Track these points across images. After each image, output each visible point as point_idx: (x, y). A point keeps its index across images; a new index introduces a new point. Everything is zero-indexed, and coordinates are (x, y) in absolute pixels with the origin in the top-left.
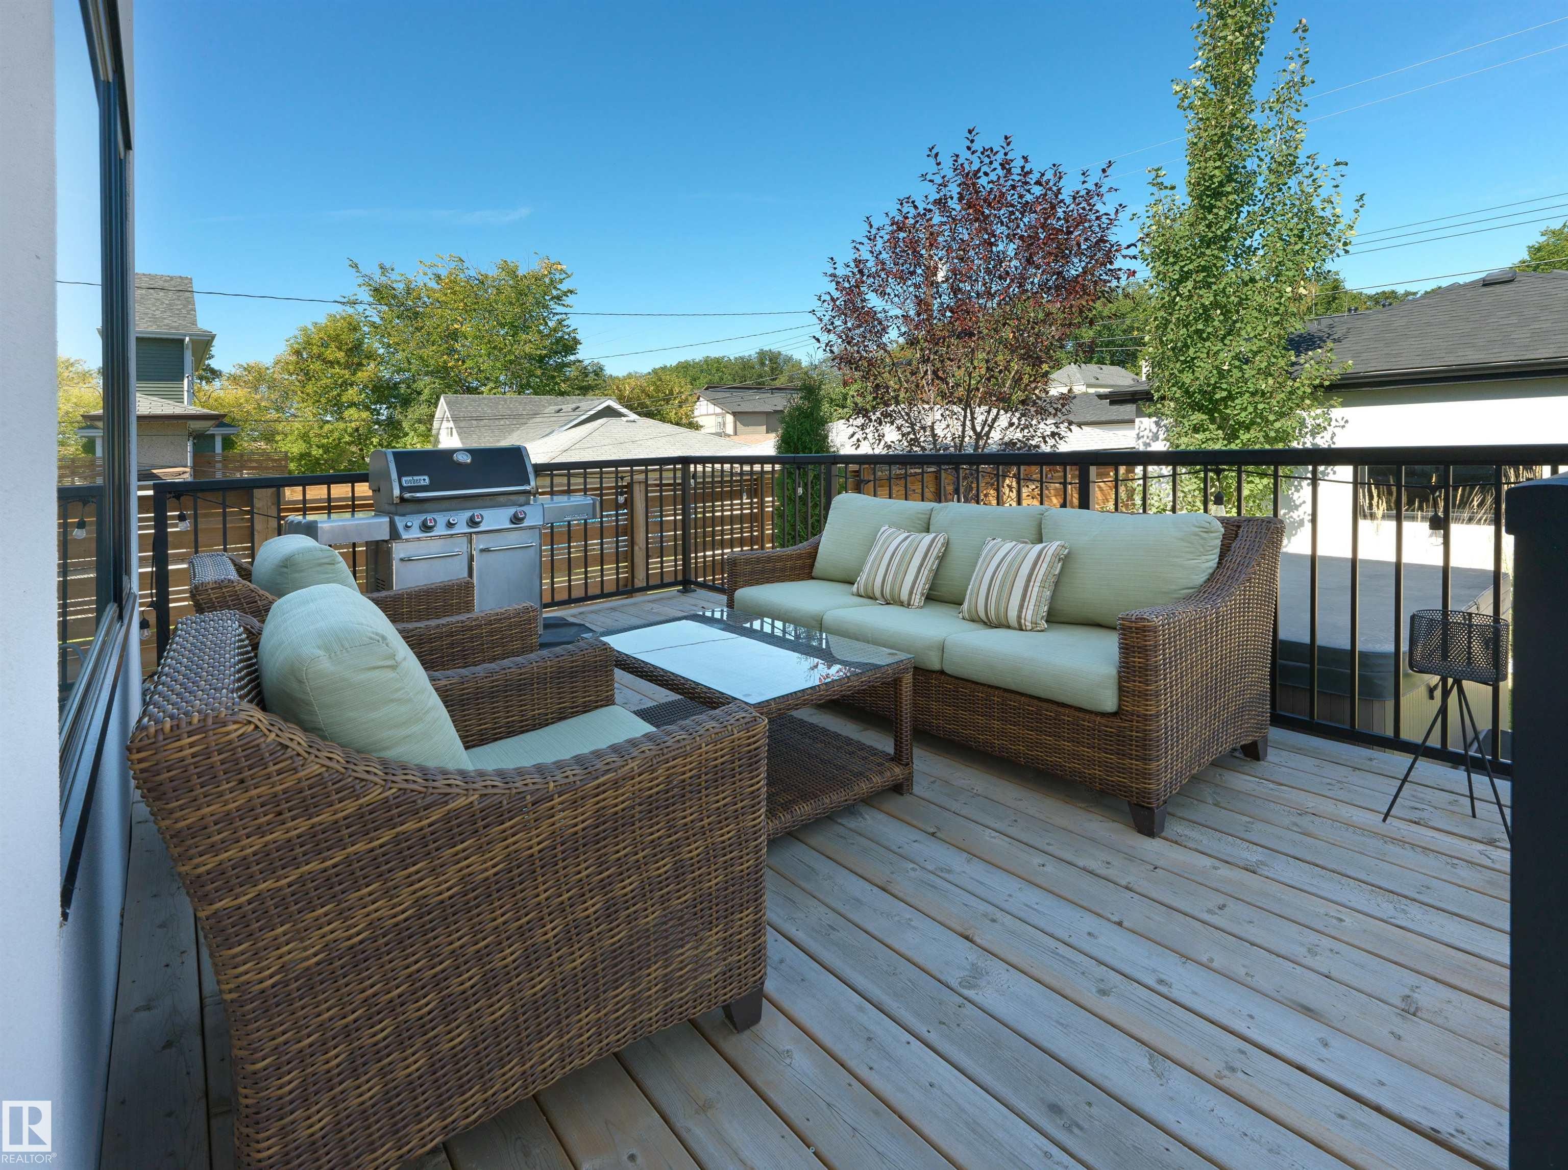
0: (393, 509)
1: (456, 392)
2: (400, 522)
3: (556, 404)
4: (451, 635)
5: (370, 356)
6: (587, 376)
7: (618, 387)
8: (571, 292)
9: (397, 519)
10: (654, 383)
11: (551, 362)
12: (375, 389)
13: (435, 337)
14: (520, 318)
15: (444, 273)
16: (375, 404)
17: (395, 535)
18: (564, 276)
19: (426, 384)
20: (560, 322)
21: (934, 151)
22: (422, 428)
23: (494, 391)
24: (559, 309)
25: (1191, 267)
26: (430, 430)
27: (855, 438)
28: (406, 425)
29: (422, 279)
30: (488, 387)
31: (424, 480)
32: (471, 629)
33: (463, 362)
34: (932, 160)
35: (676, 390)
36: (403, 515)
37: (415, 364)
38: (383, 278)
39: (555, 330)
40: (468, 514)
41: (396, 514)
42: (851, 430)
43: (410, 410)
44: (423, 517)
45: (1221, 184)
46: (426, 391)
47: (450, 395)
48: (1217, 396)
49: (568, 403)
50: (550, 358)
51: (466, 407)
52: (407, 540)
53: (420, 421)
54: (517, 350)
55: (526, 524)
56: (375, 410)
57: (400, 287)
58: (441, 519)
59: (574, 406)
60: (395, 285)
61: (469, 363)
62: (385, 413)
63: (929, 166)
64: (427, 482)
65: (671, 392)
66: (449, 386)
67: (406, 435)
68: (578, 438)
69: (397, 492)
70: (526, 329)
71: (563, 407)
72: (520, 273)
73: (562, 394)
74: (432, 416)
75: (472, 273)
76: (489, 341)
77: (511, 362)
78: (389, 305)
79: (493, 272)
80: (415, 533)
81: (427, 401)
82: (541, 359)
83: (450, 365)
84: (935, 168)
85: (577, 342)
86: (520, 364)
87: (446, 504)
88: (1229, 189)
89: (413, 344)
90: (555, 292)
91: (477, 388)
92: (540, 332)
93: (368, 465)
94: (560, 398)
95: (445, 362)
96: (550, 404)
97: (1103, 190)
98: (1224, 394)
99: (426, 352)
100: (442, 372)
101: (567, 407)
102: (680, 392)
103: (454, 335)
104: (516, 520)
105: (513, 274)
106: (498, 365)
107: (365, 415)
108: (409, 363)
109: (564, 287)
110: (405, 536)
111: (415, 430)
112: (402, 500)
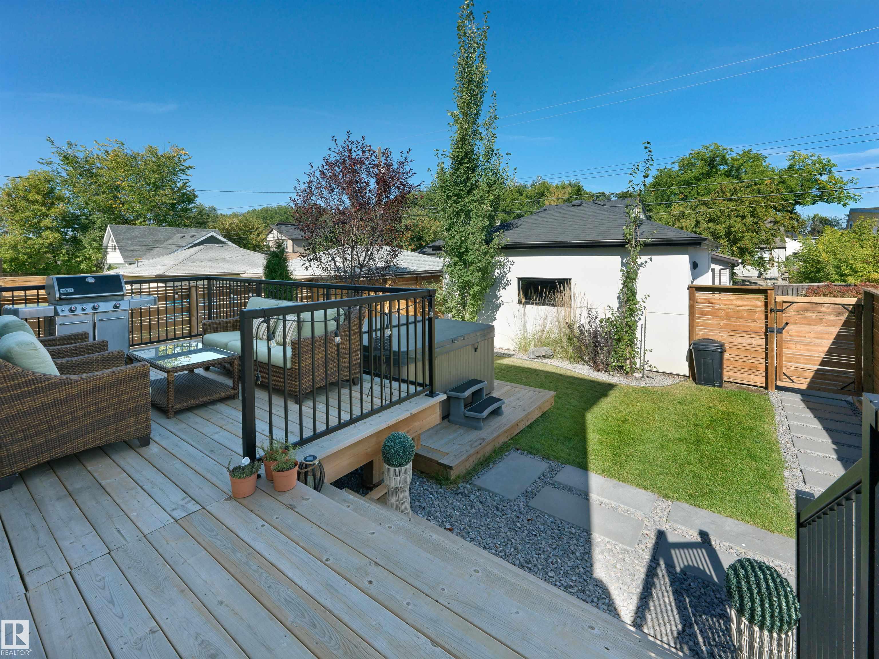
0: (56, 302)
1: (119, 223)
2: (59, 308)
3: (182, 233)
4: (71, 350)
5: (60, 199)
6: (202, 216)
7: (222, 223)
8: (191, 167)
9: (58, 307)
10: (243, 222)
11: (179, 207)
12: (64, 219)
13: (104, 188)
14: (159, 180)
15: (110, 150)
16: (64, 228)
17: (57, 314)
18: (187, 157)
19: (98, 217)
20: (185, 184)
21: (334, 138)
22: (96, 245)
23: (143, 223)
24: (183, 177)
25: (451, 194)
26: (101, 245)
27: (305, 266)
28: (85, 242)
29: (96, 152)
30: (139, 221)
31: (71, 290)
32: (80, 348)
33: (123, 205)
34: (334, 142)
35: (256, 226)
36: (61, 305)
37: (92, 205)
38: (69, 150)
39: (180, 189)
40: (92, 305)
41: (58, 305)
42: (302, 262)
43: (87, 233)
44: (70, 306)
45: (462, 159)
46: (99, 222)
47: (114, 225)
48: (461, 251)
49: (189, 232)
50: (179, 205)
51: (124, 233)
52: (62, 316)
53: (95, 241)
54: (157, 199)
55: (120, 309)
56: (63, 232)
57: (81, 156)
58: (79, 307)
59: (192, 234)
60: (77, 155)
61: (127, 206)
62: (70, 233)
63: (333, 145)
64: (73, 291)
65: (253, 228)
66: (114, 220)
67: (85, 248)
68: (188, 256)
69: (58, 295)
70: (162, 187)
71: (186, 235)
72: (159, 154)
73: (186, 226)
74: (102, 237)
75: (129, 152)
76: (139, 194)
77: (154, 207)
78: (75, 168)
79: (143, 152)
80: (67, 313)
81: (99, 228)
82: (173, 205)
83: (114, 206)
84: (335, 146)
85: (195, 196)
86: (159, 208)
87: (81, 301)
88: (466, 161)
89: (89, 193)
90: (182, 167)
91: (132, 221)
92: (172, 189)
93: (59, 266)
94: (185, 229)
95: (111, 204)
96: (178, 233)
97: (409, 160)
98: (464, 250)
99: (98, 198)
100: (109, 210)
101: (188, 235)
102: (258, 228)
103: (117, 188)
104: (116, 307)
105: (155, 154)
106: (146, 208)
107: (57, 235)
108: (88, 204)
109: (187, 164)
110: (61, 314)
111: (91, 246)
112: (60, 299)
